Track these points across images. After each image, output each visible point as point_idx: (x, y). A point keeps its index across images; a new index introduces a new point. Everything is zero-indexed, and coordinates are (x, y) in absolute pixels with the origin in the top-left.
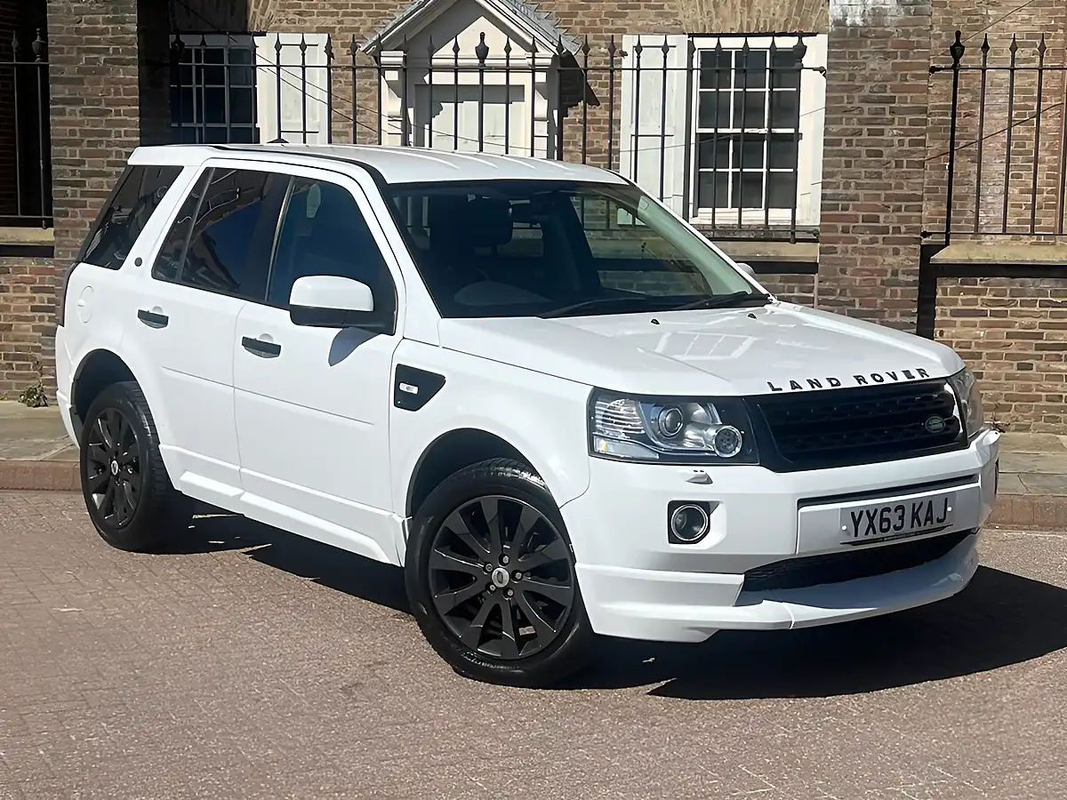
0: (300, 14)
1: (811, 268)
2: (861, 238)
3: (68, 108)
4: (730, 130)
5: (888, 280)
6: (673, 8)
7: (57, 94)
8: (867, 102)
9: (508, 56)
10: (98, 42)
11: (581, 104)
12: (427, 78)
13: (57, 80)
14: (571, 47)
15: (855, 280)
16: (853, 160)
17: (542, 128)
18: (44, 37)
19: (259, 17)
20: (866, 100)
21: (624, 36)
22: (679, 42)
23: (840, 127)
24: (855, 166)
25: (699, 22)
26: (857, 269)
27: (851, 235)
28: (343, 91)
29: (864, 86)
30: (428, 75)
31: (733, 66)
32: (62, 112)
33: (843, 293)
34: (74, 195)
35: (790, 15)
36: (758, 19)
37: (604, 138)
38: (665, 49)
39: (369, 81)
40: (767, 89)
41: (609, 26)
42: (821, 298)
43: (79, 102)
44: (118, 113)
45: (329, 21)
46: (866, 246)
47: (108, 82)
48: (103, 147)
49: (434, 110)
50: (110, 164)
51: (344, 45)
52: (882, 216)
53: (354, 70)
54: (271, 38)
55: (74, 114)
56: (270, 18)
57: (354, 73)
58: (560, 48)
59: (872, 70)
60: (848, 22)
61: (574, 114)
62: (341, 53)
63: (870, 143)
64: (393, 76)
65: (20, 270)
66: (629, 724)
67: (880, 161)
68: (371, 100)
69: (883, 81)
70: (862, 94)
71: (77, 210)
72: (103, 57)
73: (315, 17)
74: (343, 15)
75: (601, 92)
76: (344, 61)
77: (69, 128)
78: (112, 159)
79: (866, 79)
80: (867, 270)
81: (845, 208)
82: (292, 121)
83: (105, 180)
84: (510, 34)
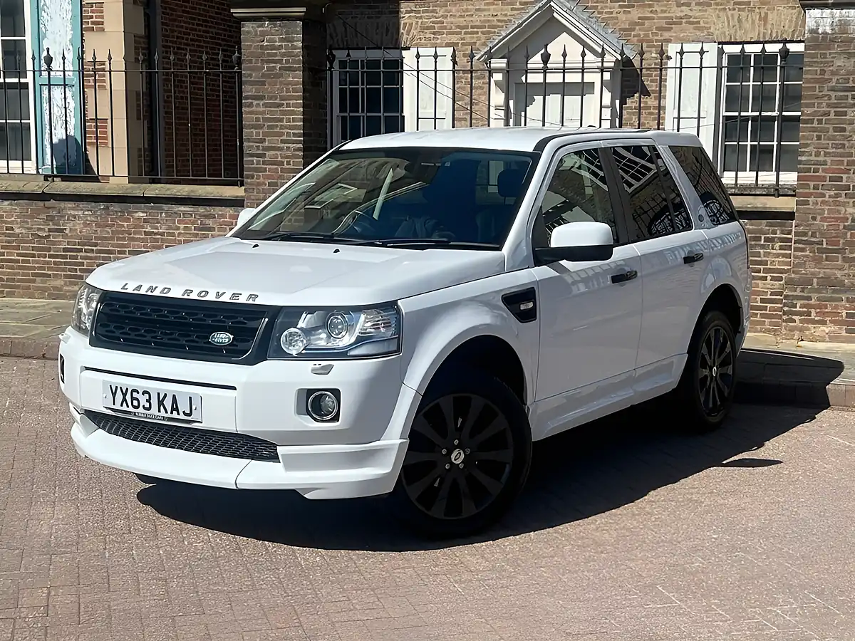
0: (434, 33)
1: (790, 216)
2: (828, 193)
3: (255, 102)
4: (750, 113)
5: (848, 225)
6: (707, 23)
7: (248, 92)
8: (834, 91)
9: (583, 60)
10: (275, 55)
11: (637, 95)
12: (523, 78)
13: (247, 82)
14: (629, 53)
15: (823, 226)
16: (822, 134)
17: (607, 113)
18: (240, 53)
19: (405, 36)
20: (833, 89)
21: (670, 44)
22: (712, 48)
23: (813, 110)
24: (824, 139)
25: (727, 33)
26: (825, 217)
27: (820, 191)
28: (464, 89)
29: (832, 79)
30: (525, 76)
31: (752, 64)
32: (250, 105)
33: (813, 235)
34: (258, 163)
35: (796, 27)
36: (772, 31)
37: (654, 119)
38: (702, 52)
39: (481, 81)
40: (778, 83)
41: (659, 38)
42: (797, 238)
43: (262, 98)
44: (288, 105)
45: (454, 39)
46: (831, 200)
47: (281, 83)
48: (278, 130)
49: (527, 102)
50: (283, 141)
51: (464, 55)
52: (844, 176)
53: (472, 72)
54: (413, 51)
55: (258, 106)
56: (414, 37)
57: (472, 76)
58: (622, 54)
59: (838, 66)
60: (820, 31)
61: (632, 102)
62: (463, 62)
63: (836, 122)
64: (498, 77)
65: (222, 216)
66: (585, 551)
67: (843, 136)
68: (483, 95)
69: (847, 75)
70: (830, 84)
71: (260, 174)
72: (278, 66)
73: (445, 35)
74: (464, 34)
75: (652, 86)
76: (464, 66)
77: (255, 116)
78: (284, 138)
79: (833, 73)
80: (833, 218)
81: (816, 171)
82: (427, 111)
83: (279, 153)
84: (585, 45)
